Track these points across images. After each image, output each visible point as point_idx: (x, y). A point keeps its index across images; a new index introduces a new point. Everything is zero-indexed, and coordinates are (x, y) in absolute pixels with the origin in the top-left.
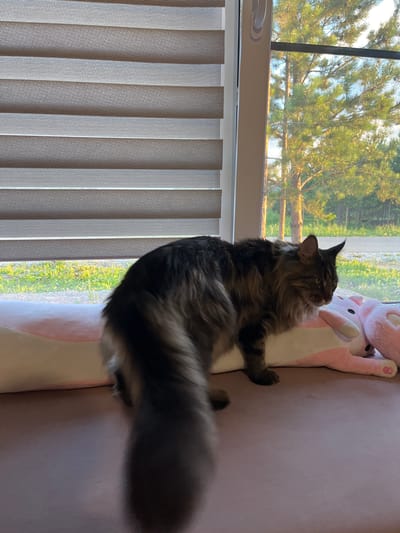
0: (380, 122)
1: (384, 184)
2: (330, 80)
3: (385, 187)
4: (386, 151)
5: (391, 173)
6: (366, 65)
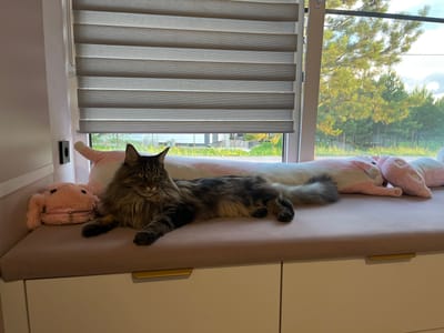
0: (372, 63)
1: (377, 109)
2: (334, 32)
3: (378, 112)
4: (377, 85)
5: (383, 101)
6: (361, 21)
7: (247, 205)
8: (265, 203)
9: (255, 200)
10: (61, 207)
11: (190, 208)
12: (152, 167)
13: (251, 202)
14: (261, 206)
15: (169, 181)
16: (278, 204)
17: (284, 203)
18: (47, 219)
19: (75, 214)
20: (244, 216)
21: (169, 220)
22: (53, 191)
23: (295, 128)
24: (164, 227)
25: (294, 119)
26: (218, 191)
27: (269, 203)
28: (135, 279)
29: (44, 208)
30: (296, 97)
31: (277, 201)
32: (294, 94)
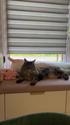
7: (56, 75)
8: (61, 74)
9: (58, 74)
10: (9, 75)
11: (42, 76)
12: (30, 64)
13: (57, 74)
14: (60, 76)
15: (35, 68)
16: (64, 75)
17: (66, 75)
18: (5, 78)
19: (12, 77)
20: (55, 78)
21: (37, 79)
22: (7, 71)
23: (66, 53)
24: (37, 81)
25: (66, 50)
26: (49, 71)
27: (62, 75)
28: (31, 94)
29: (5, 76)
30: (67, 44)
31: (64, 74)
32: (66, 43)
